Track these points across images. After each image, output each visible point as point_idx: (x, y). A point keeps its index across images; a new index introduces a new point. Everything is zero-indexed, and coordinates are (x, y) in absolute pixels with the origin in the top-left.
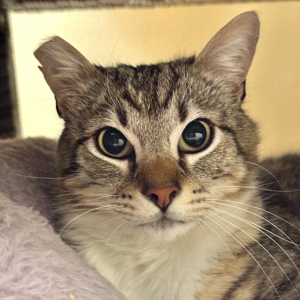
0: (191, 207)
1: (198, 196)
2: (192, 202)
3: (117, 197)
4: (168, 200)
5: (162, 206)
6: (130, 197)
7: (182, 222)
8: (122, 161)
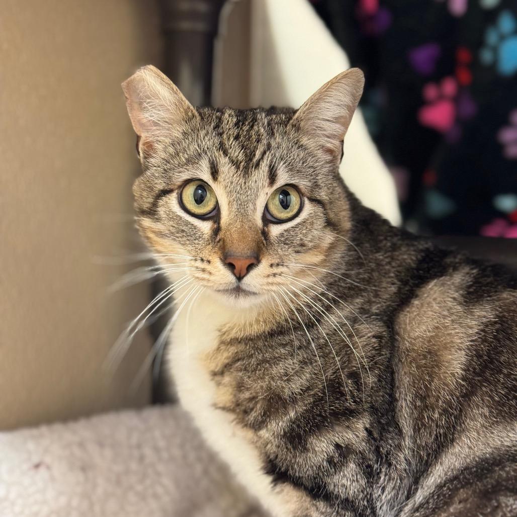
0: (266, 280)
1: (275, 270)
2: (268, 276)
3: (196, 260)
4: (244, 271)
5: (238, 276)
6: (209, 262)
7: (254, 294)
8: (205, 222)
